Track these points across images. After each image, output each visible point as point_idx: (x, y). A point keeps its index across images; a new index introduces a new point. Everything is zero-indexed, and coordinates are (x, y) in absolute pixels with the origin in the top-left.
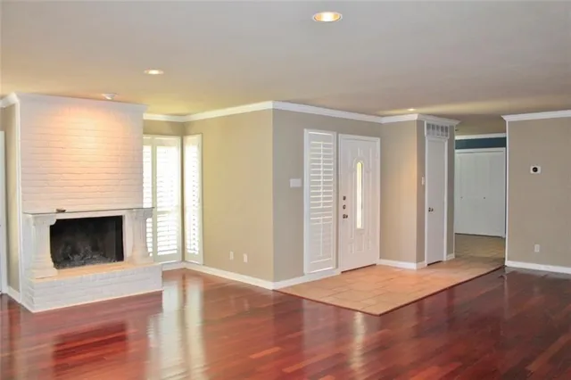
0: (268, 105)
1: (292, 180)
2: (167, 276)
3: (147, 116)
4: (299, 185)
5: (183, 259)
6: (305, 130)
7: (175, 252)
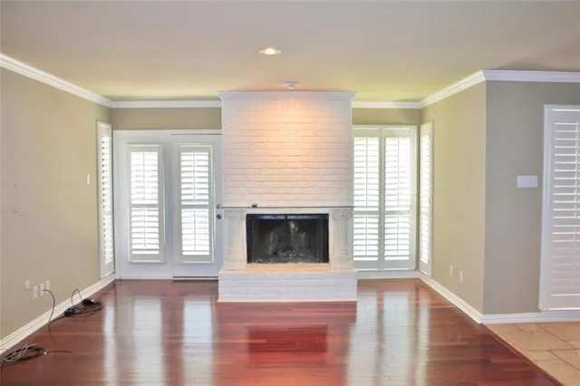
0: (479, 77)
1: (519, 178)
2: (364, 285)
3: (355, 104)
4: (536, 185)
5: (417, 268)
6: (546, 106)
7: (407, 258)
